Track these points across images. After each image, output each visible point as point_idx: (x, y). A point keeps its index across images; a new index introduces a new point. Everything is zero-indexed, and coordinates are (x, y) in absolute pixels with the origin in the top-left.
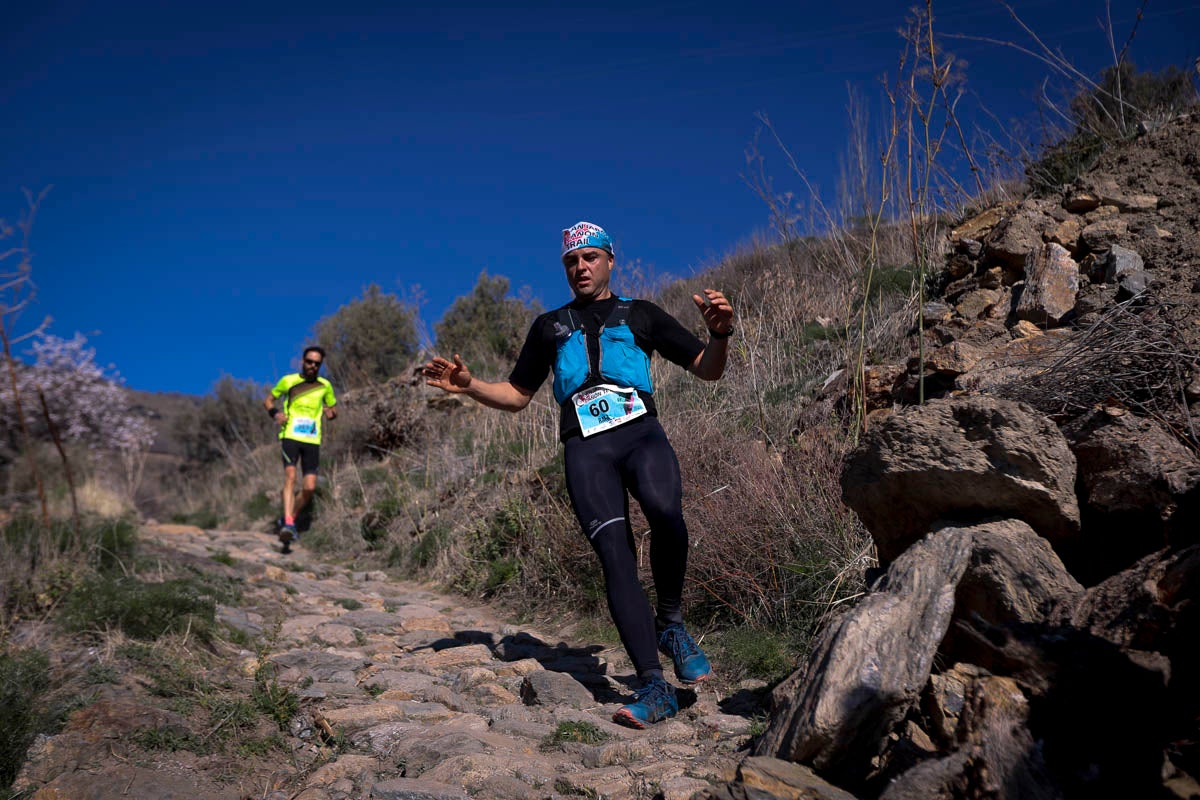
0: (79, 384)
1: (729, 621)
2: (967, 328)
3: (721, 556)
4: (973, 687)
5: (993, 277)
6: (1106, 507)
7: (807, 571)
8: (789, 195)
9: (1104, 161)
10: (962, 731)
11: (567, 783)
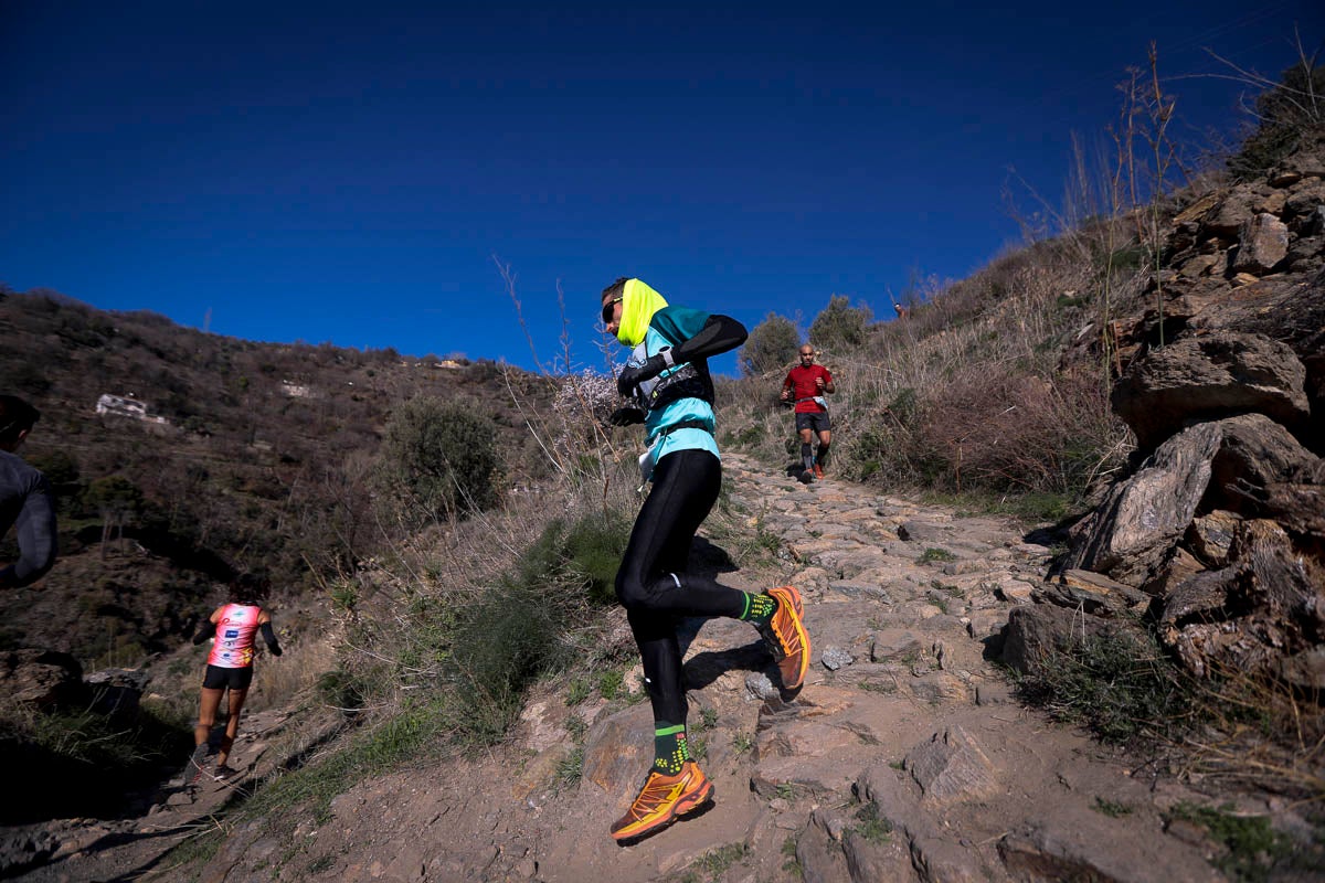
1: (1022, 489)
2: (1192, 285)
3: (1015, 449)
4: (1240, 525)
5: (1211, 245)
7: (1078, 455)
9: (1303, 145)
10: (1233, 554)
11: (938, 583)
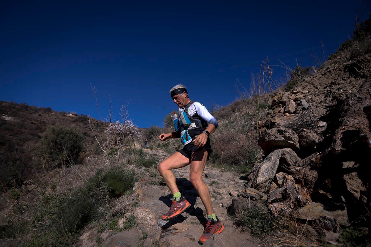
0: (131, 127)
1: (238, 164)
2: (276, 114)
3: (236, 154)
4: (285, 177)
5: (280, 105)
6: (304, 145)
7: (251, 156)
9: (298, 85)
10: (283, 184)
11: (215, 191)
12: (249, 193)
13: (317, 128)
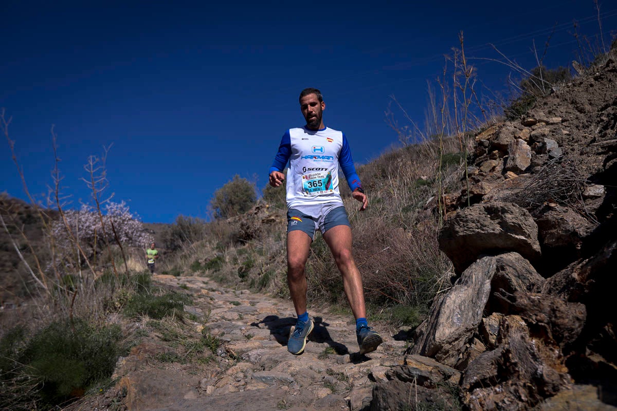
0: (124, 221)
1: (393, 303)
3: (388, 276)
4: (503, 320)
5: (495, 155)
6: (552, 245)
7: (425, 280)
8: (406, 127)
9: (538, 105)
10: (499, 340)
11: (331, 371)
12: (415, 367)
13: (584, 200)
